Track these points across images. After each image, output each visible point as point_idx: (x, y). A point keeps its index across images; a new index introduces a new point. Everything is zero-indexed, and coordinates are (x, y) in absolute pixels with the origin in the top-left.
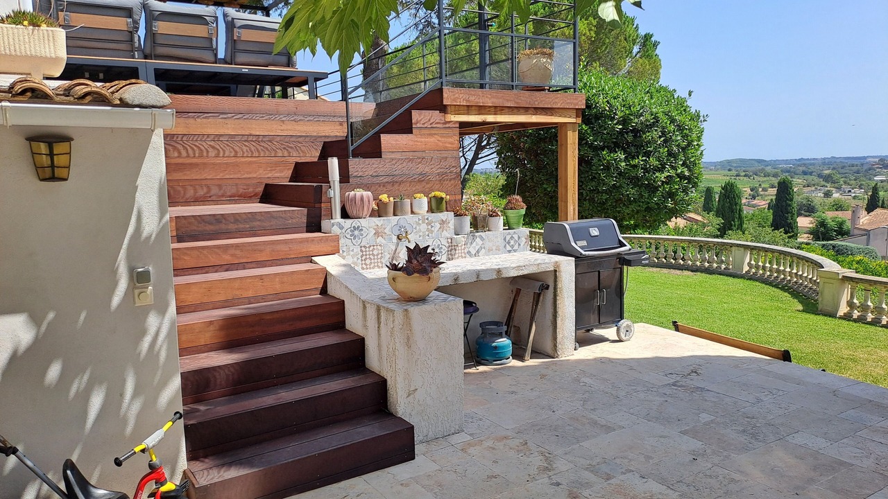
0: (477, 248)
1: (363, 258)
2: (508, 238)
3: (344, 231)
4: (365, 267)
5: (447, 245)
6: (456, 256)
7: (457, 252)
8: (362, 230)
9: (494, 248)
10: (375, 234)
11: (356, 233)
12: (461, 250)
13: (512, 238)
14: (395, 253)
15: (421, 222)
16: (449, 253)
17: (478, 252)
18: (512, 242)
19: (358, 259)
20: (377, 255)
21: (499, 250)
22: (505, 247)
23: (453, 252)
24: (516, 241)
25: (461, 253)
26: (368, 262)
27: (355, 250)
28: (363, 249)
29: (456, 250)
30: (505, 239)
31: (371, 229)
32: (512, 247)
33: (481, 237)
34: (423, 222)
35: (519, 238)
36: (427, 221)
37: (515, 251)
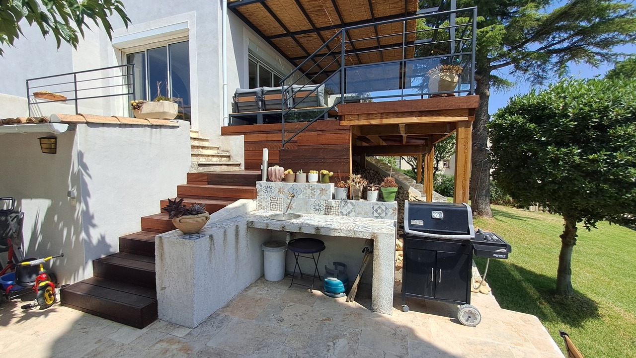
0: (348, 210)
1: (272, 204)
2: (376, 207)
3: (262, 187)
4: (272, 209)
5: (325, 205)
6: (331, 213)
7: (332, 210)
8: (271, 188)
9: (363, 213)
10: (279, 191)
11: (269, 189)
12: (336, 210)
13: (380, 208)
14: (289, 204)
15: (307, 188)
16: (326, 210)
17: (349, 213)
18: (379, 211)
19: (269, 204)
20: (279, 204)
21: (367, 215)
22: (373, 213)
23: (329, 210)
24: (383, 211)
25: (335, 212)
26: (274, 206)
27: (267, 199)
28: (272, 199)
29: (331, 209)
30: (373, 208)
31: (277, 189)
32: (380, 214)
33: (352, 204)
34: (309, 188)
35: (386, 209)
36: (311, 188)
37: (382, 218)
